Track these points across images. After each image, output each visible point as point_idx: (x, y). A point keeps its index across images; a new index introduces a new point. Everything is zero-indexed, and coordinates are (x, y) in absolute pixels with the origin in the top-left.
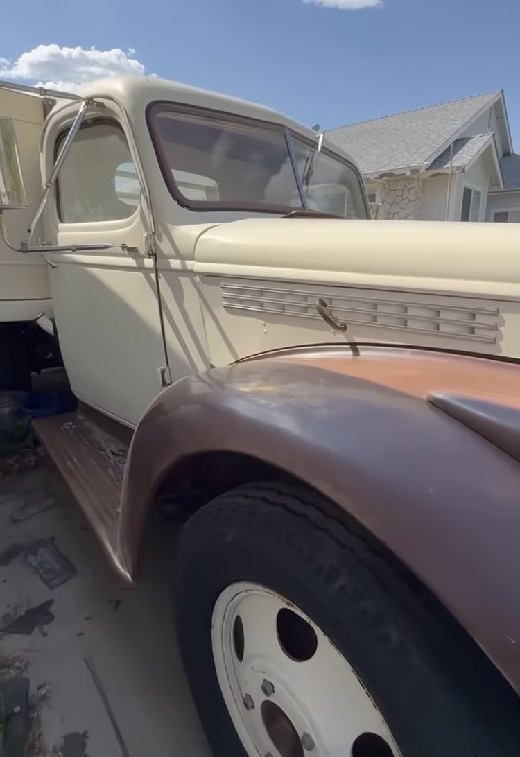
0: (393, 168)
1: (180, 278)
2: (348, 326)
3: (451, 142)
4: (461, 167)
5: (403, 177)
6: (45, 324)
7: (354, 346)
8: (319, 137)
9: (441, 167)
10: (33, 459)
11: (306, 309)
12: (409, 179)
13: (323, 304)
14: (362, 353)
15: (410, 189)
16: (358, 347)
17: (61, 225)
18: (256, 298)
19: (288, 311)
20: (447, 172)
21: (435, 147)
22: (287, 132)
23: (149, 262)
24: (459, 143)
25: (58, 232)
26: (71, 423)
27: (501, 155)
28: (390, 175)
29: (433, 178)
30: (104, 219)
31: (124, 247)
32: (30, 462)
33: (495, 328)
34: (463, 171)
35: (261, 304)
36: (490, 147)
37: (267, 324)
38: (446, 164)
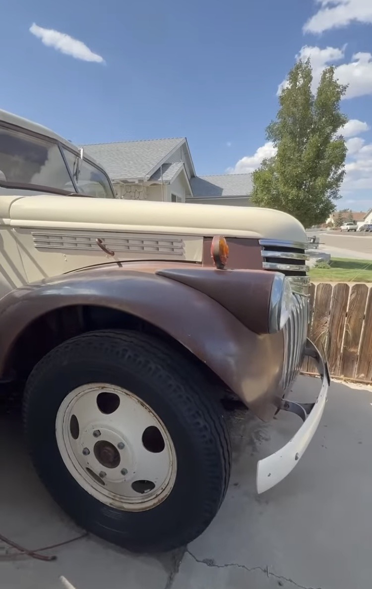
0: (127, 177)
2: (115, 253)
3: (160, 165)
4: (168, 181)
5: (134, 184)
7: (119, 263)
8: (80, 150)
9: (157, 180)
11: (90, 245)
12: (137, 185)
13: (100, 241)
14: (123, 265)
15: (139, 192)
16: (121, 263)
18: (58, 240)
19: (79, 246)
20: (160, 183)
21: (152, 167)
22: (60, 145)
24: (165, 166)
27: (189, 177)
28: (125, 181)
29: (152, 186)
33: (182, 248)
34: (169, 184)
35: (62, 244)
36: (182, 171)
37: (67, 256)
38: (159, 178)
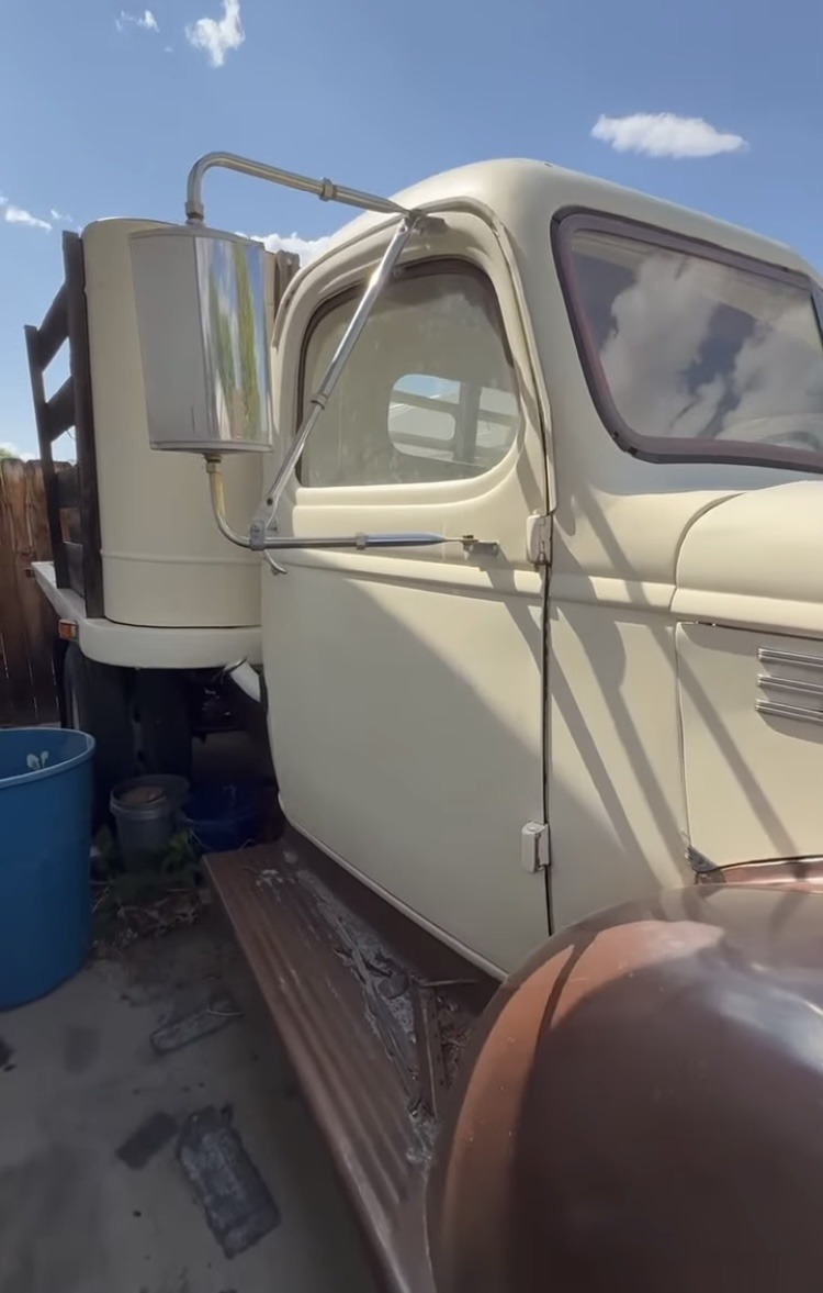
1: (617, 623)
6: (246, 680)
10: (189, 910)
17: (301, 491)
23: (529, 581)
25: (294, 502)
26: (273, 872)
30: (405, 480)
31: (468, 542)
32: (184, 915)
